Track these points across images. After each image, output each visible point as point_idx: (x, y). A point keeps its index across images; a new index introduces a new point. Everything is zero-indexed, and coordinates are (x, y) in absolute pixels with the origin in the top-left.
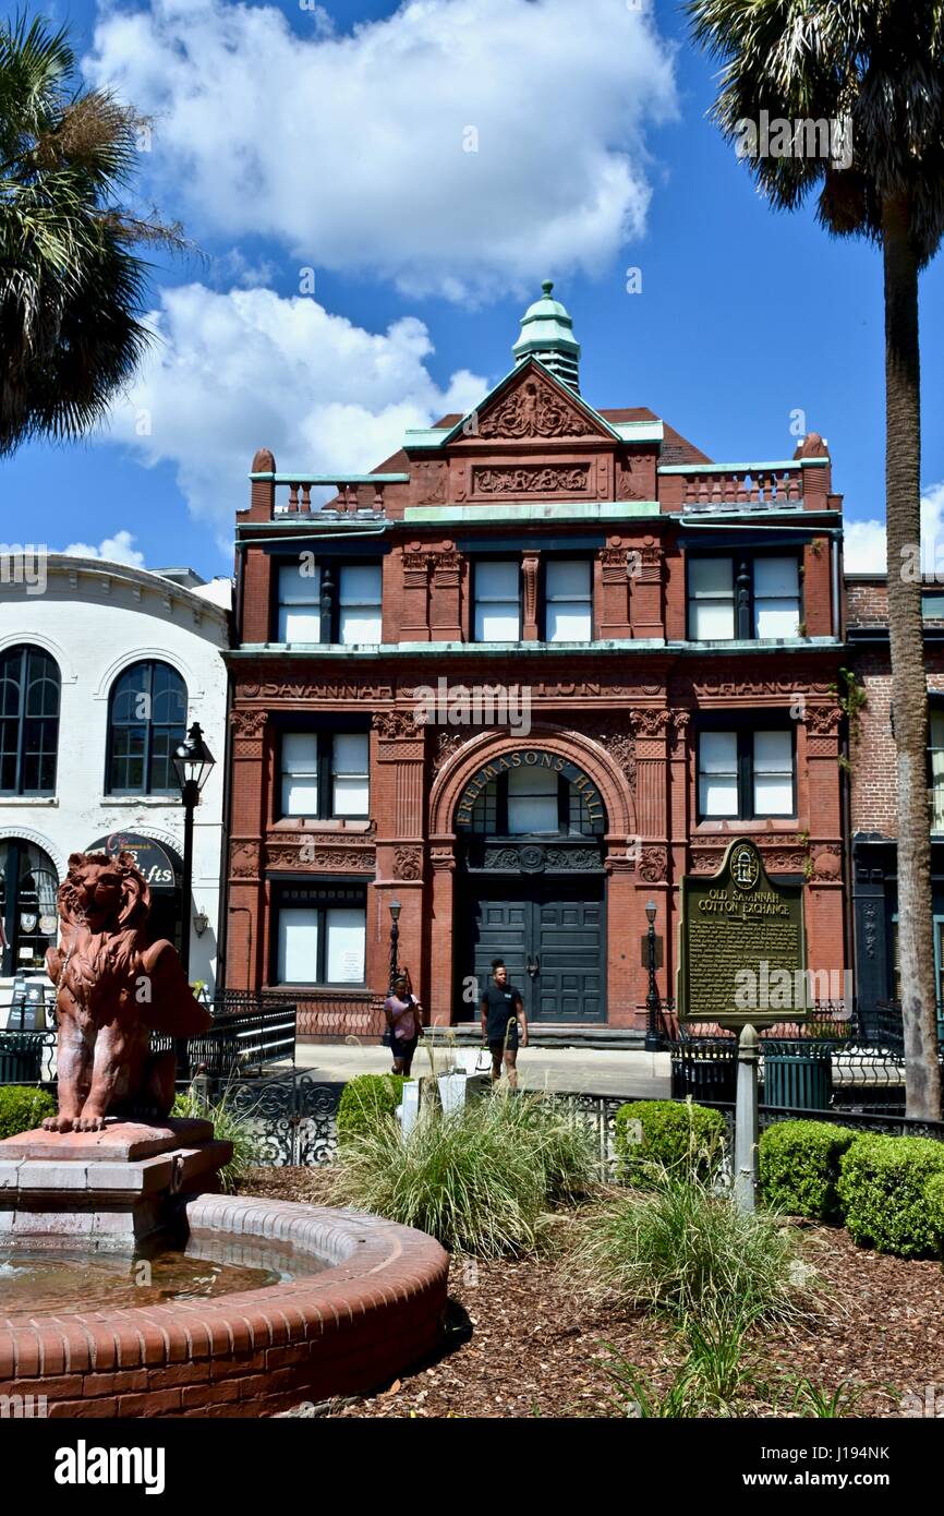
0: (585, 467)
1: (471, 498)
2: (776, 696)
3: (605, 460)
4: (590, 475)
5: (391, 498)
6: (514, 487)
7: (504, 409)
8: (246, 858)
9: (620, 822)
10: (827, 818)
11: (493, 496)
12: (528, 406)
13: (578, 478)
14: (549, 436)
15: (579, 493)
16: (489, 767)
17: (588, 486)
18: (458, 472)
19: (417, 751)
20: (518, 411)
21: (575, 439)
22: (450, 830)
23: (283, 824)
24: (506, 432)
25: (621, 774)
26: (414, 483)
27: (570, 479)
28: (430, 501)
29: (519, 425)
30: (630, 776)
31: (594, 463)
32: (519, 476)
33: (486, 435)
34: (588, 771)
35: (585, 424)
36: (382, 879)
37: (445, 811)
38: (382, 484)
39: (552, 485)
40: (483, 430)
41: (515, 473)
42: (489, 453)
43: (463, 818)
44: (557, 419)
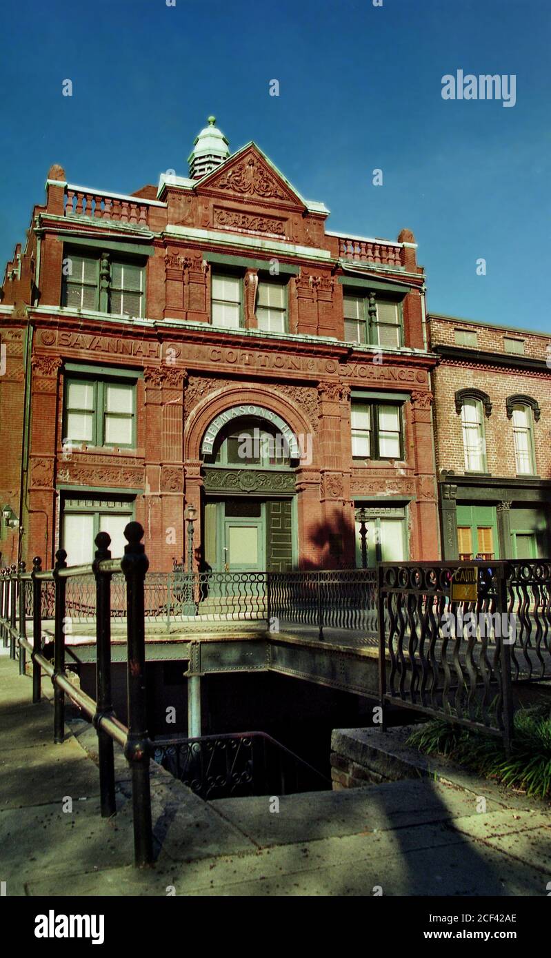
0: (285, 219)
1: (212, 226)
2: (398, 382)
3: (297, 218)
4: (285, 224)
5: (154, 217)
6: (240, 224)
7: (235, 173)
8: (43, 472)
10: (426, 460)
11: (226, 227)
12: (250, 174)
13: (280, 226)
14: (263, 196)
15: (281, 236)
16: (224, 414)
17: (287, 234)
18: (202, 208)
19: (177, 396)
20: (243, 176)
21: (278, 201)
22: (198, 457)
24: (237, 188)
25: (309, 425)
26: (171, 209)
27: (276, 226)
28: (184, 223)
29: (244, 184)
30: (315, 427)
31: (291, 219)
32: (244, 217)
33: (223, 187)
34: (289, 421)
35: (285, 193)
36: (151, 491)
37: (194, 444)
38: (148, 206)
39: (265, 228)
40: (221, 183)
41: (242, 215)
42: (225, 199)
43: (208, 450)
44: (268, 186)
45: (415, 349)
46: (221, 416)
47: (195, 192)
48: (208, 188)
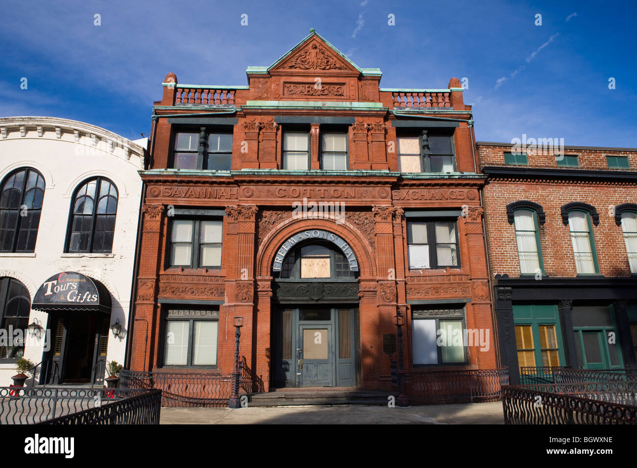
0: (344, 84)
1: (283, 97)
2: (449, 201)
3: (353, 81)
4: (344, 87)
5: (239, 97)
6: (306, 93)
7: (301, 56)
8: (147, 290)
9: (367, 270)
10: (480, 267)
11: (294, 96)
12: (314, 55)
13: (339, 90)
14: (324, 69)
15: (340, 96)
16: (292, 238)
17: (345, 94)
18: (275, 84)
19: (250, 227)
20: (307, 57)
21: (337, 71)
22: (269, 274)
23: (170, 271)
24: (302, 66)
25: (366, 242)
26: (252, 90)
27: (336, 90)
28: (260, 98)
29: (309, 63)
30: (372, 244)
31: (348, 83)
32: (309, 87)
33: (291, 67)
34: (348, 241)
35: (343, 65)
36: (228, 302)
37: (266, 263)
38: (235, 90)
39: (326, 92)
40: (290, 65)
41: (307, 86)
42: (293, 76)
43: (277, 268)
44: (328, 62)
45: (464, 173)
46: (289, 240)
47: (270, 74)
48: (279, 70)
